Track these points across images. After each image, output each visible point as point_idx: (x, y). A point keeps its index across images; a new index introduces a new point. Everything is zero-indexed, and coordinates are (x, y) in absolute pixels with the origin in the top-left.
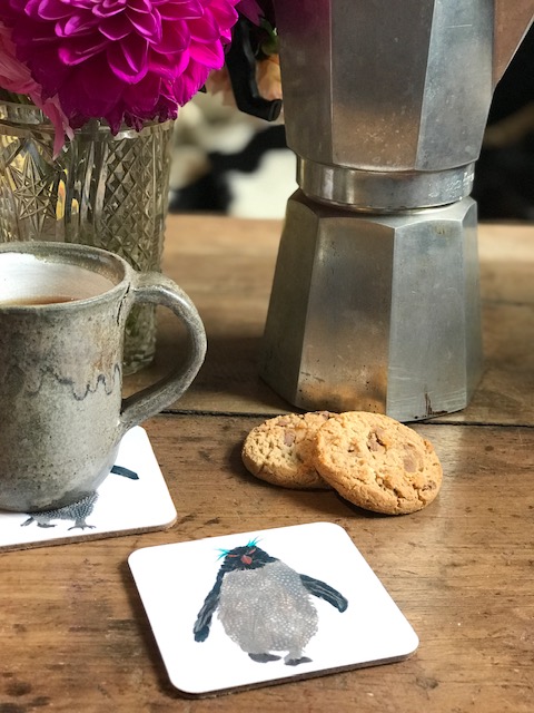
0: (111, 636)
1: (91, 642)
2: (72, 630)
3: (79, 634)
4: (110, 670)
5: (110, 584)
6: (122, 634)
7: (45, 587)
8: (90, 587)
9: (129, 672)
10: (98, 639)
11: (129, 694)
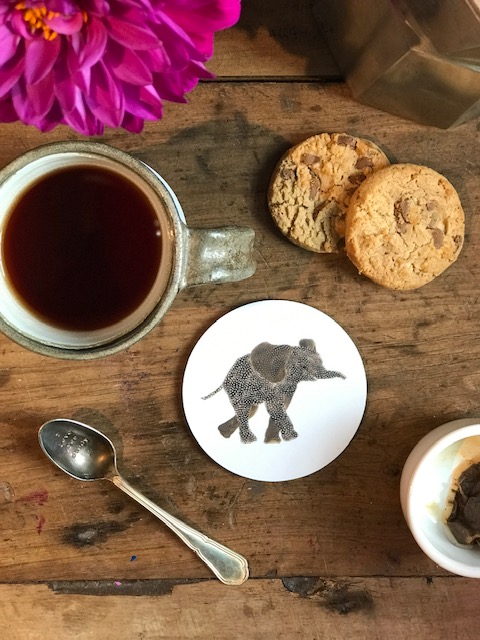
0: (166, 442)
1: (154, 450)
2: (136, 437)
3: (143, 441)
4: (173, 480)
5: (152, 378)
6: (173, 438)
7: (103, 387)
8: (137, 383)
9: (186, 481)
10: (158, 446)
11: (191, 503)
